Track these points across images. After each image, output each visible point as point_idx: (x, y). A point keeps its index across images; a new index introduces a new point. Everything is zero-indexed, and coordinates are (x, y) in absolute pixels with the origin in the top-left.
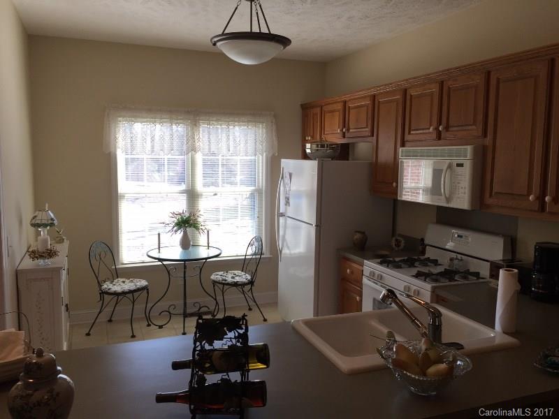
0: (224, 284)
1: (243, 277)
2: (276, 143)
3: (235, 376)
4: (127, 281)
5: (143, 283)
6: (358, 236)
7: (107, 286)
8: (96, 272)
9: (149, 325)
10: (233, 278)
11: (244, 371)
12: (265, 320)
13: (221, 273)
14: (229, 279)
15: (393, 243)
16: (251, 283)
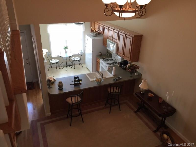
0: (74, 60)
1: (78, 59)
2: (85, 28)
3: (78, 82)
4: (54, 60)
5: (58, 61)
6: (100, 54)
7: (51, 61)
8: (48, 58)
9: (59, 68)
10: (76, 59)
11: (79, 82)
12: (83, 67)
13: (73, 58)
14: (76, 60)
15: (107, 55)
16: (80, 60)
